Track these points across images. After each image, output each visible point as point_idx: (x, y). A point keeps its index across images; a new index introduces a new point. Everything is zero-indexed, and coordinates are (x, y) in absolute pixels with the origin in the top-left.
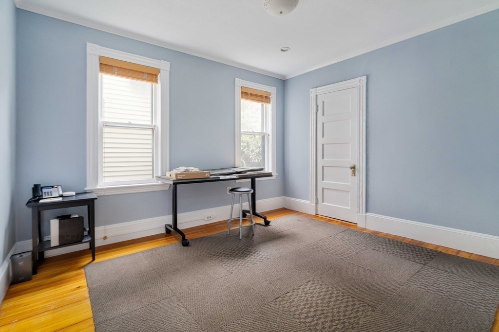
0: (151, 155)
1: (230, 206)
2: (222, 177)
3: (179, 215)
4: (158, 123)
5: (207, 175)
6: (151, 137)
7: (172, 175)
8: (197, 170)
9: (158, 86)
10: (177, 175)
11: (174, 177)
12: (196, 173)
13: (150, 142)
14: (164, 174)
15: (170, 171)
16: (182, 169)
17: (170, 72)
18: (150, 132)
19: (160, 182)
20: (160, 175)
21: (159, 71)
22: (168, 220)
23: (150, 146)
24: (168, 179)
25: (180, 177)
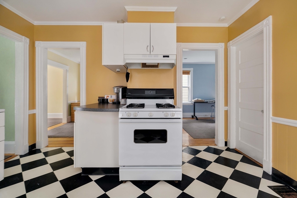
0: (188, 95)
1: (211, 113)
2: (208, 102)
3: (195, 113)
4: (190, 86)
5: (204, 101)
6: (188, 90)
7: (193, 101)
8: (201, 99)
9: (190, 76)
10: (195, 100)
11: (194, 101)
12: (200, 100)
13: (187, 92)
14: (191, 100)
15: (193, 99)
16: (196, 99)
17: (193, 71)
18: (188, 88)
19: (190, 103)
20: (190, 101)
21: (190, 71)
22: (193, 114)
23: (188, 93)
24: (193, 102)
25: (196, 101)
